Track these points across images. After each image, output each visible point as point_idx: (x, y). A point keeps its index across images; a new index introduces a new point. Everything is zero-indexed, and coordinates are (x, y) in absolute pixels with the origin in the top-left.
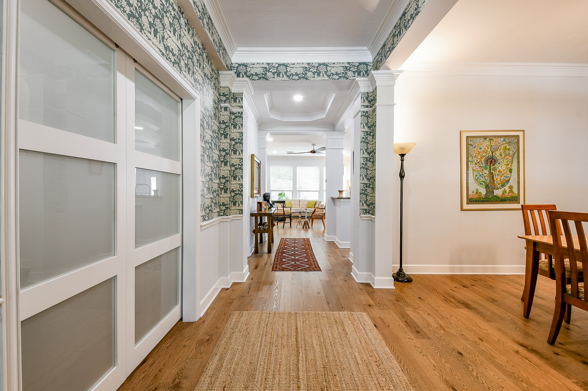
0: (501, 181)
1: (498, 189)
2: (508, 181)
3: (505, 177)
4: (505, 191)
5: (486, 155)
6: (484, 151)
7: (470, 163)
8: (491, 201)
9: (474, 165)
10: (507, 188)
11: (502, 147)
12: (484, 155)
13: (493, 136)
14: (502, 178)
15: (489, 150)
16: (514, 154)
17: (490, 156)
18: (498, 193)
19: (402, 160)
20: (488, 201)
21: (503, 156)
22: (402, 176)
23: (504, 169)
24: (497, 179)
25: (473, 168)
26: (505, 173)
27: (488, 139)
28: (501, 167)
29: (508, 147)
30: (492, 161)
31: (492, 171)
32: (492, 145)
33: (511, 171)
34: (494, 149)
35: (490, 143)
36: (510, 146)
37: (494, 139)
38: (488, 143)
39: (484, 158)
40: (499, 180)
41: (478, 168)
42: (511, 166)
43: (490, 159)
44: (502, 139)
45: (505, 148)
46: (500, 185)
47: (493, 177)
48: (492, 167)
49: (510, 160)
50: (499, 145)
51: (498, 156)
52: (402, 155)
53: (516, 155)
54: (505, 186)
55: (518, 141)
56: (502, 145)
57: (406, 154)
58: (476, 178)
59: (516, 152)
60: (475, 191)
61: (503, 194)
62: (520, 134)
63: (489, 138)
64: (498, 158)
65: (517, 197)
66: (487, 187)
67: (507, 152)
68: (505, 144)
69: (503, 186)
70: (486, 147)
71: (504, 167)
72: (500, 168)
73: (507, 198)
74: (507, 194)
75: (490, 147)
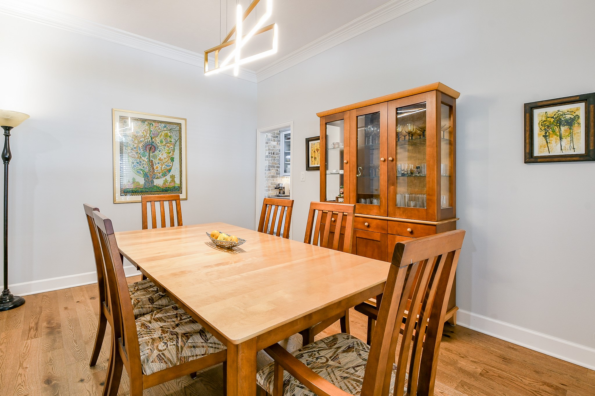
0: (161, 169)
1: (158, 178)
2: (169, 171)
3: (166, 166)
4: (166, 181)
5: (145, 140)
6: (142, 136)
7: (124, 147)
8: (150, 192)
9: (130, 150)
10: (168, 178)
11: (163, 134)
12: (142, 139)
13: (153, 120)
14: (163, 167)
15: (148, 135)
16: (176, 142)
17: (149, 142)
18: (159, 182)
19: (7, 136)
20: (147, 192)
21: (164, 143)
22: (7, 159)
23: (166, 157)
24: (157, 168)
25: (128, 153)
26: (166, 162)
27: (146, 123)
28: (162, 154)
29: (169, 134)
30: (151, 147)
31: (151, 159)
32: (152, 130)
33: (172, 160)
34: (153, 134)
35: (149, 127)
36: (171, 133)
37: (153, 123)
38: (147, 128)
39: (142, 143)
40: (159, 168)
41: (136, 155)
42: (173, 154)
43: (149, 145)
44: (163, 125)
45: (166, 135)
46: (161, 174)
47: (153, 165)
48: (151, 154)
49: (172, 148)
50: (159, 131)
51: (158, 143)
52: (7, 129)
53: (178, 143)
54: (167, 175)
55: (180, 129)
56: (163, 131)
57: (12, 128)
58: (133, 166)
59: (179, 140)
60: (131, 181)
61: (164, 183)
62: (182, 122)
63: (148, 122)
64: (158, 145)
65: (179, 187)
66: (146, 175)
67: (169, 139)
68: (166, 130)
69: (164, 175)
70: (145, 132)
71: (165, 155)
72: (160, 156)
73: (169, 188)
74: (169, 184)
75: (149, 131)
